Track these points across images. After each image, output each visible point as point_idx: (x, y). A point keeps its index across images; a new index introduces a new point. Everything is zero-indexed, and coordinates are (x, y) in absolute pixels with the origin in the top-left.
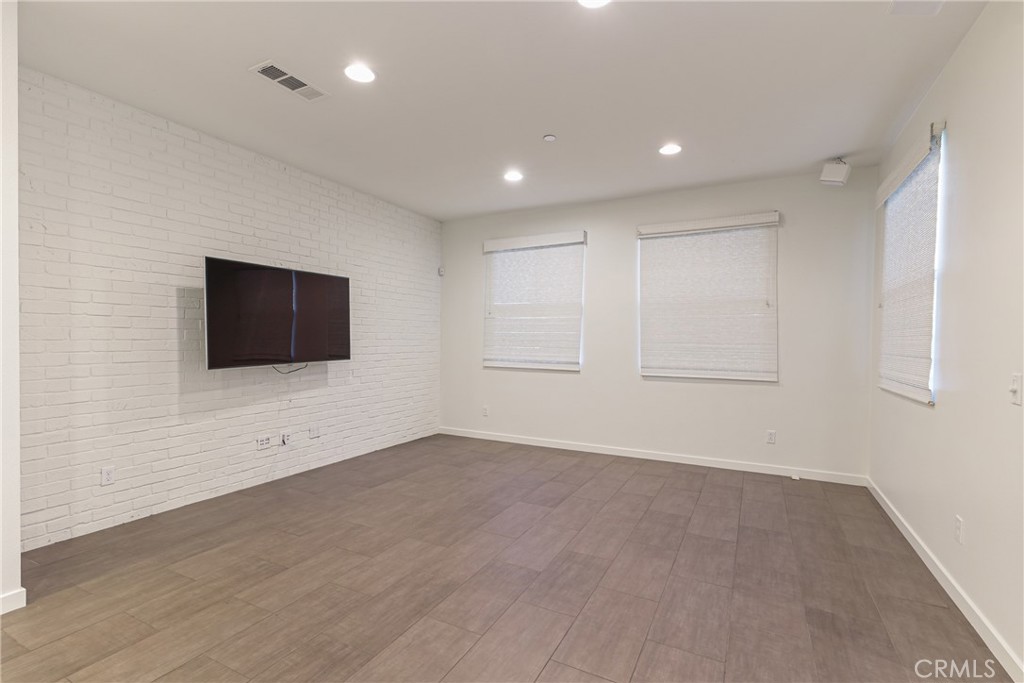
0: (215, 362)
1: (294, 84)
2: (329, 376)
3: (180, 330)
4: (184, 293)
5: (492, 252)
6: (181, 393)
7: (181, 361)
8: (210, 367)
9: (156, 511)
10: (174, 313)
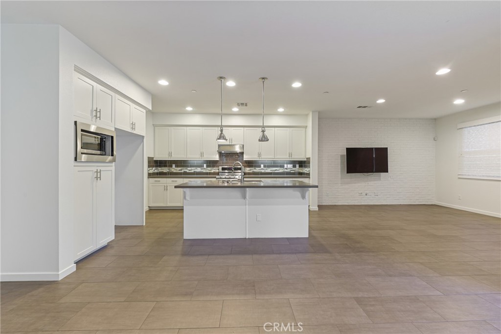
0: (348, 172)
1: (365, 107)
2: (381, 177)
3: (341, 164)
4: (342, 156)
5: (462, 128)
6: (341, 179)
7: (341, 171)
8: (347, 173)
9: (336, 204)
10: (340, 161)
